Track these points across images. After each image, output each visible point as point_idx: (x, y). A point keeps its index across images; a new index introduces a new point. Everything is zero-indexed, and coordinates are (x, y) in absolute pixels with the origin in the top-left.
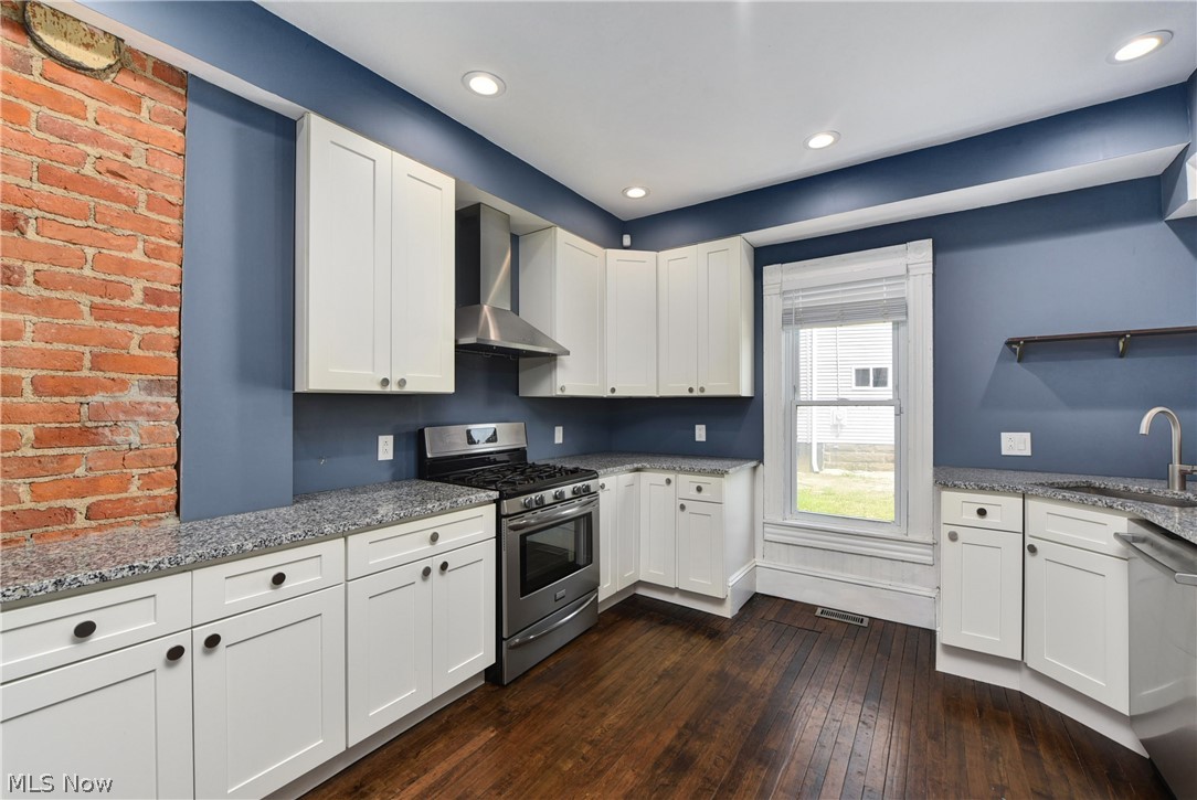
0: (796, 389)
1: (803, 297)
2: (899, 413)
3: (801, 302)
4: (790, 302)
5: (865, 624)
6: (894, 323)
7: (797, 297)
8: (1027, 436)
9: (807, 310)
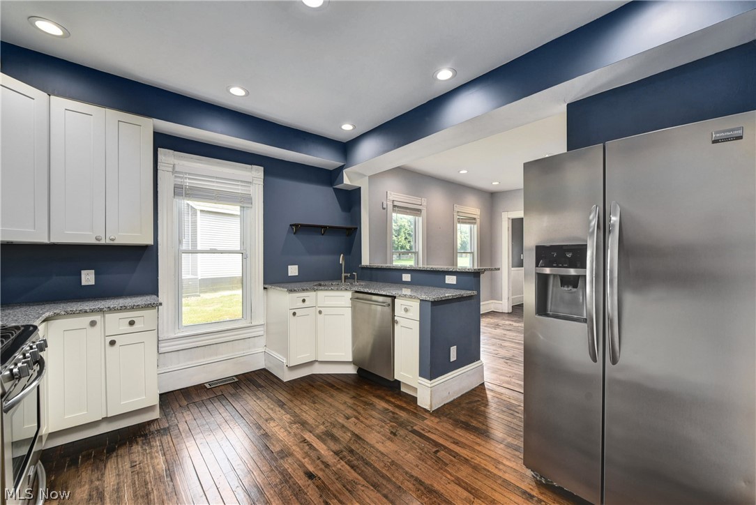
0: (180, 242)
1: (189, 179)
2: (244, 258)
3: (188, 182)
4: (180, 180)
5: (236, 380)
6: (241, 207)
7: (186, 178)
8: (297, 266)
9: (192, 188)
